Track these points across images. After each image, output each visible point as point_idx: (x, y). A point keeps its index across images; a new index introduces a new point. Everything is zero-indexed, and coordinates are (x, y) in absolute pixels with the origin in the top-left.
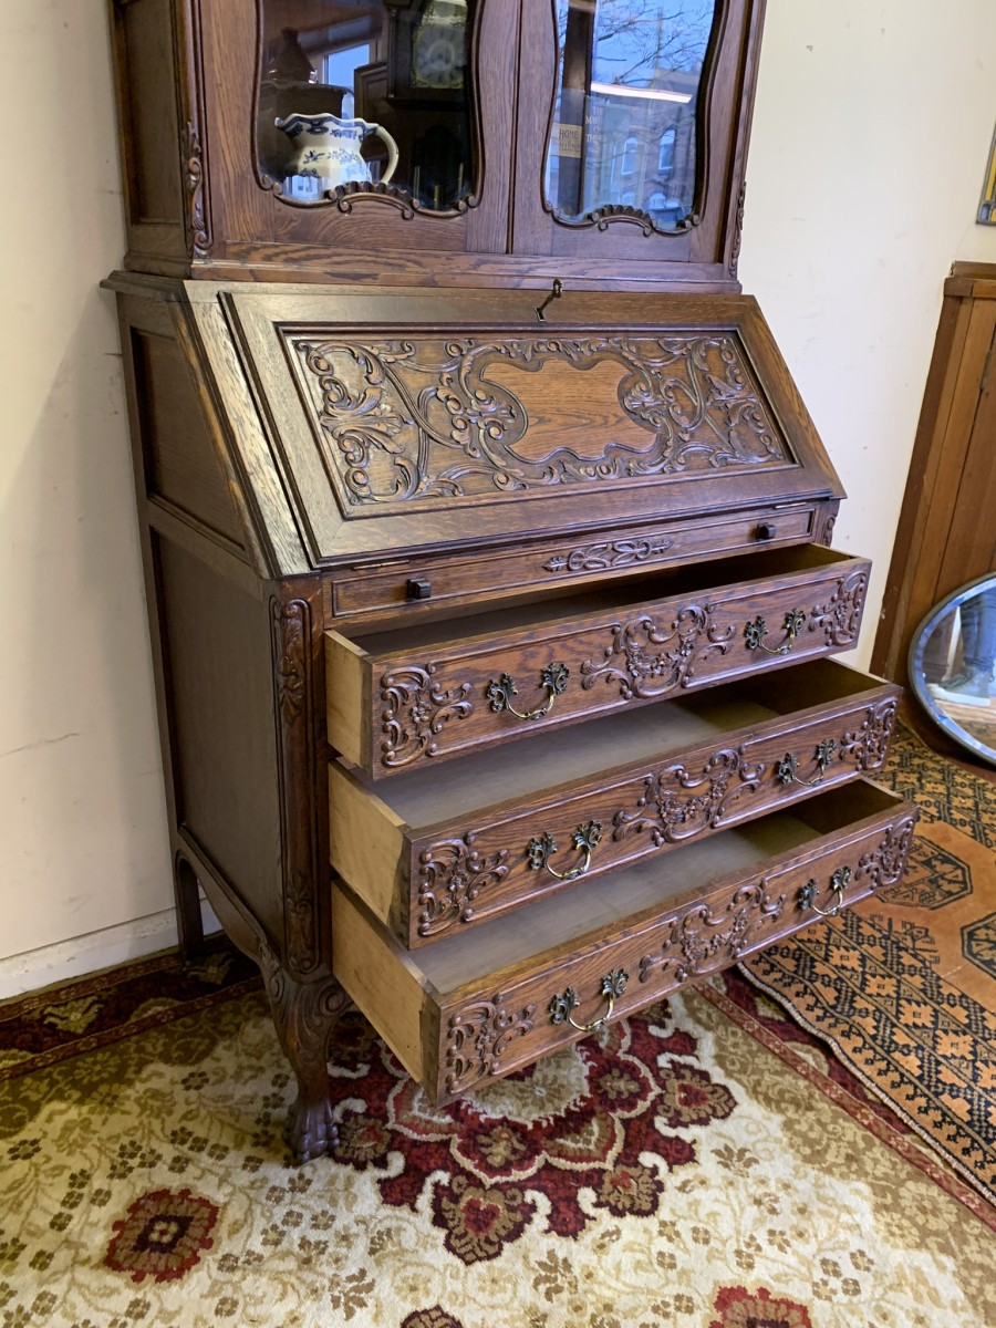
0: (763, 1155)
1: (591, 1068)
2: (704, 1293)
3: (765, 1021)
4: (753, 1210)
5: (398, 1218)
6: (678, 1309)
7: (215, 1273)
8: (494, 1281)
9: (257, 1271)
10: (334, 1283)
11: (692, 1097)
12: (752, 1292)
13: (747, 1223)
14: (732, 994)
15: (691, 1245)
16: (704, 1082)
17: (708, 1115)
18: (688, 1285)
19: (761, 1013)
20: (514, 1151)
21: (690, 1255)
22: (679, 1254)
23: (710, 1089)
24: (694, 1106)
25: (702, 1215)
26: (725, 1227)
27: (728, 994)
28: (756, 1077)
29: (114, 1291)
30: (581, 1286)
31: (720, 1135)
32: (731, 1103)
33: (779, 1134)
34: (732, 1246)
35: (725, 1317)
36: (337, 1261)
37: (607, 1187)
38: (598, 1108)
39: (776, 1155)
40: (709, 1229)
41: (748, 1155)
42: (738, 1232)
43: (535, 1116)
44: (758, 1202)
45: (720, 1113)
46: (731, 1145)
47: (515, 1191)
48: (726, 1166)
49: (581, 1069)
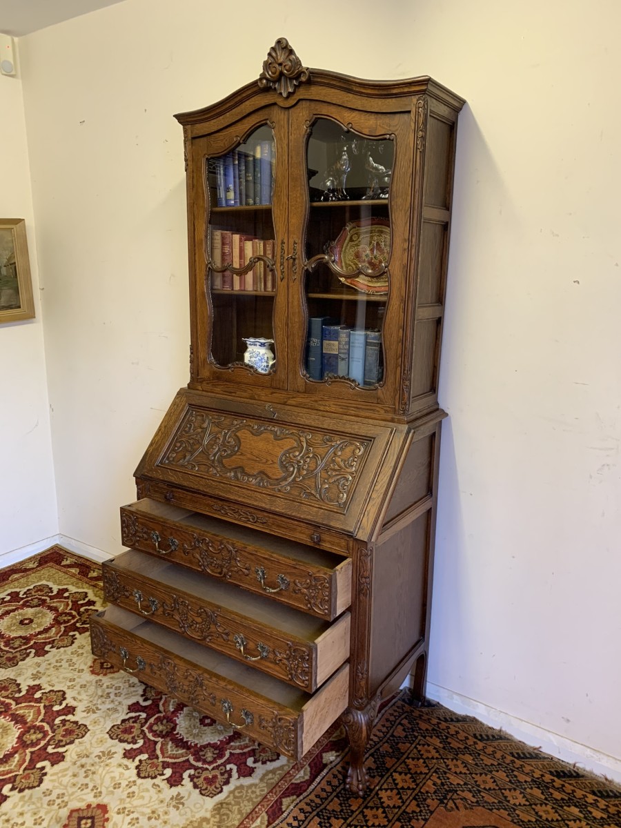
0: (182, 812)
1: (217, 743)
2: (104, 800)
3: (279, 803)
4: (149, 811)
5: (123, 711)
6: (96, 793)
7: (95, 681)
8: (101, 741)
9: (96, 687)
10: (94, 705)
11: (210, 781)
12: (106, 816)
13: (141, 809)
14: (294, 786)
15: (126, 793)
16: (222, 784)
17: (201, 788)
18: (107, 795)
19: (284, 800)
20: (161, 732)
21: (121, 793)
22: (121, 789)
23: (218, 786)
24: (204, 782)
25: (141, 794)
26: (136, 802)
27: (292, 784)
28: (233, 802)
29: (86, 664)
30: (102, 764)
31: (190, 794)
32: (211, 795)
33: (198, 816)
34: (127, 806)
35: (94, 808)
36: (103, 703)
37: (150, 761)
38: (192, 750)
39: (185, 817)
40: (135, 797)
41: (181, 806)
42: (136, 807)
43: (180, 732)
44: (153, 812)
45: (203, 792)
46: (184, 799)
47: (142, 736)
48: (172, 799)
49: (214, 740)
